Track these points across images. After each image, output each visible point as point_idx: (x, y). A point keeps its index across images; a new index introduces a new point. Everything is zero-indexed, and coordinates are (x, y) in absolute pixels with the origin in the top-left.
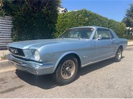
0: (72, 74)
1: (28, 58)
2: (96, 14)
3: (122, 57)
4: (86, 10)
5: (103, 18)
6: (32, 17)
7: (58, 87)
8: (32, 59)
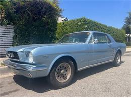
0: (68, 77)
1: (23, 61)
2: (95, 22)
3: (121, 62)
4: (84, 18)
5: (102, 25)
6: (33, 25)
7: (53, 91)
8: (26, 61)
